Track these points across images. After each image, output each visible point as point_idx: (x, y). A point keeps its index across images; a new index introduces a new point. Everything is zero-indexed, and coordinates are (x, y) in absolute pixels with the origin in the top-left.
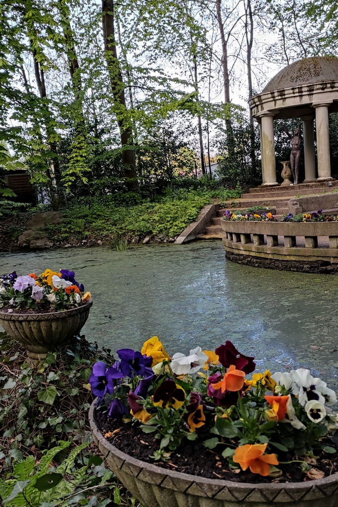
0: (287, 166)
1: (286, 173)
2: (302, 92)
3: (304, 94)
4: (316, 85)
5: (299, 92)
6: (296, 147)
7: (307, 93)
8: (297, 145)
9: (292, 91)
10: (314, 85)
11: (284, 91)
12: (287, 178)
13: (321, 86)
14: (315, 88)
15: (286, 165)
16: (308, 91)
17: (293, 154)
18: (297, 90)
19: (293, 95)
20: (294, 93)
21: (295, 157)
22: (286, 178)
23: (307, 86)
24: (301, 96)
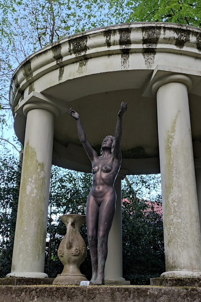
0: (77, 228)
1: (70, 246)
2: (129, 42)
3: (133, 46)
4: (165, 28)
5: (121, 43)
6: (104, 175)
7: (140, 46)
8: (107, 171)
9: (103, 39)
10: (159, 28)
11: (85, 37)
12: (75, 262)
13: (176, 36)
14: (162, 36)
15: (73, 224)
16: (145, 41)
17: (96, 195)
18: (116, 37)
19: (105, 49)
20: (109, 44)
21: (99, 204)
22: (69, 262)
23: (143, 29)
24: (126, 53)
